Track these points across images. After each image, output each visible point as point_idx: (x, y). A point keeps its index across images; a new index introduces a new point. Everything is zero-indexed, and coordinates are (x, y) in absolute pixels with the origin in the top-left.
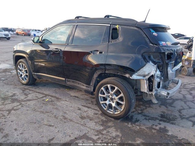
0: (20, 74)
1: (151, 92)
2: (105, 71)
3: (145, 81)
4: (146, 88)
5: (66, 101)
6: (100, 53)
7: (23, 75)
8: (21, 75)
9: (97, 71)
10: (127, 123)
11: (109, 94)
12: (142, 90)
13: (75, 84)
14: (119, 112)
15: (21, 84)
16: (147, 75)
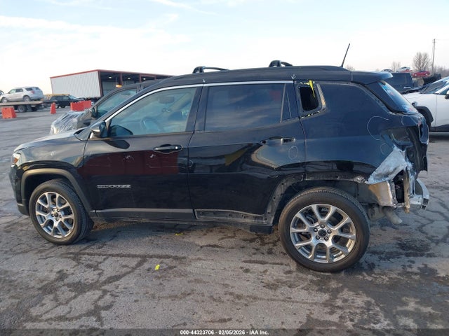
0: (47, 219)
1: (403, 204)
2: (304, 177)
3: (389, 185)
4: (391, 197)
5: (199, 259)
6: (285, 141)
7: (54, 220)
8: (51, 223)
9: (284, 180)
10: (360, 274)
11: (317, 224)
12: (383, 203)
13: (222, 218)
14: (343, 256)
15: (51, 245)
16: (392, 173)
